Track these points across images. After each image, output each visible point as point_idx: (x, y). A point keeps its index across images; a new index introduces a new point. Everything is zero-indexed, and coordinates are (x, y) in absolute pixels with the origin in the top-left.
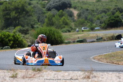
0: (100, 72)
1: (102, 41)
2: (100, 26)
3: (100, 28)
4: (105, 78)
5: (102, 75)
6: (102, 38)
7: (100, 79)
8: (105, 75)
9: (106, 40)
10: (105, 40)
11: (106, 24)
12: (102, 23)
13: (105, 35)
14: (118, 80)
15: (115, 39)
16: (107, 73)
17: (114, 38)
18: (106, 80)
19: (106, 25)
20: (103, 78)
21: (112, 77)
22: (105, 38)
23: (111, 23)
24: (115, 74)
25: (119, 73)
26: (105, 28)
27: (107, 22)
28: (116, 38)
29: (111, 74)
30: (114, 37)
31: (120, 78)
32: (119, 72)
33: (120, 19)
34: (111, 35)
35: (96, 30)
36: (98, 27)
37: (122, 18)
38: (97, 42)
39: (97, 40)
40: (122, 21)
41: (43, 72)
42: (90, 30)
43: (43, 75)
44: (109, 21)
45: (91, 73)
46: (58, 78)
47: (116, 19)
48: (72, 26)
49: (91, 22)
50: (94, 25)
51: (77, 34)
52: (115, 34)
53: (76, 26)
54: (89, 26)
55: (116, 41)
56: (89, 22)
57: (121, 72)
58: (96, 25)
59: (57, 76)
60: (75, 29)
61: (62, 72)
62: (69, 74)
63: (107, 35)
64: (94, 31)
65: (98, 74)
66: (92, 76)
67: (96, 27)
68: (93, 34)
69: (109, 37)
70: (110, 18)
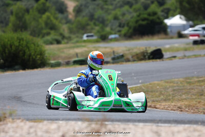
0: (120, 123)
1: (123, 61)
2: (120, 31)
3: (120, 36)
6: (122, 56)
8: (130, 128)
9: (131, 59)
10: (128, 60)
11: (130, 28)
12: (123, 27)
13: (129, 50)
15: (149, 59)
16: (133, 125)
17: (147, 57)
19: (131, 31)
21: (143, 133)
22: (130, 57)
23: (140, 26)
24: (150, 127)
25: (158, 126)
26: (129, 36)
27: (132, 24)
28: (151, 57)
29: (142, 128)
30: (147, 53)
31: (159, 136)
32: (158, 123)
33: (159, 18)
34: (142, 51)
35: (111, 40)
36: (115, 34)
37: (163, 16)
38: (113, 63)
39: (114, 59)
40: (162, 23)
41: (7, 124)
42: (100, 40)
43: (6, 129)
44: (137, 21)
45: (102, 125)
46: (36, 135)
47: (151, 18)
48: (64, 30)
49: (101, 25)
50: (108, 29)
51: (74, 47)
52: (149, 48)
53: (71, 31)
54: (98, 32)
55: (151, 61)
56: (97, 23)
57: (162, 123)
58: (112, 29)
59: (35, 131)
60: (69, 39)
61: (45, 122)
62: (59, 128)
63: (132, 49)
64: (107, 42)
65: (117, 126)
66: (103, 130)
67: (111, 34)
68: (106, 48)
69: (137, 54)
70: (138, 16)
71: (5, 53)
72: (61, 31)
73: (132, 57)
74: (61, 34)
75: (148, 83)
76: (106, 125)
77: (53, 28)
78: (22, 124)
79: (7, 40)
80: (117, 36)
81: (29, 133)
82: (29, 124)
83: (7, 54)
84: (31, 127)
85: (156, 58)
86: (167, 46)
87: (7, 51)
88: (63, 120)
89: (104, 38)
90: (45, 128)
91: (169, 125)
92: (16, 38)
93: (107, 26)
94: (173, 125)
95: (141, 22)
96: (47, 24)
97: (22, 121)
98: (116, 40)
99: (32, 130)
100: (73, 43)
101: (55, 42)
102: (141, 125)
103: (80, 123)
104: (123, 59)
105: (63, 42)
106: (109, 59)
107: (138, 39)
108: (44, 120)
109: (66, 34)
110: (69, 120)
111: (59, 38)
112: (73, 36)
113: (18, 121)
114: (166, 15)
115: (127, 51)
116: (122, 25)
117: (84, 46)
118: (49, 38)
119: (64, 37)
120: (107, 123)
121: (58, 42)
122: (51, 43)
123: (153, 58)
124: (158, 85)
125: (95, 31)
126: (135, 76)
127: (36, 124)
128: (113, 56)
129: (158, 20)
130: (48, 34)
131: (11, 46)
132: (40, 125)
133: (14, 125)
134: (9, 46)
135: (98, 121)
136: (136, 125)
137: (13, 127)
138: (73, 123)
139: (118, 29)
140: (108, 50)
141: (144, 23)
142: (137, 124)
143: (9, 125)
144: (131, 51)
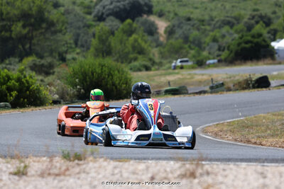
0: (219, 163)
1: (223, 91)
2: (218, 56)
4: (231, 177)
5: (224, 170)
6: (223, 84)
7: (220, 179)
8: (231, 169)
9: (232, 87)
10: (229, 90)
11: (231, 52)
12: (223, 50)
13: (230, 78)
14: (261, 181)
15: (254, 87)
16: (235, 165)
17: (251, 85)
18: (233, 180)
19: (232, 55)
20: (226, 176)
21: (246, 175)
22: (231, 85)
23: (243, 49)
24: (254, 168)
25: (263, 166)
26: (231, 61)
27: (234, 48)
28: (256, 85)
29: (245, 168)
30: (251, 81)
31: (265, 177)
32: (264, 162)
33: (264, 41)
34: (245, 78)
35: (209, 66)
36: (214, 59)
37: (270, 38)
38: (211, 93)
39: (212, 88)
40: (269, 46)
41: (88, 163)
42: (196, 66)
43: (87, 169)
44: (239, 44)
45: (197, 165)
46: (121, 176)
47: (256, 40)
48: (154, 55)
49: (197, 48)
50: (205, 53)
51: (165, 75)
52: (254, 75)
53: (162, 55)
54: (194, 56)
55: (256, 90)
56: (193, 46)
57: (268, 162)
58: (210, 53)
59: (121, 172)
60: (160, 64)
61: (132, 162)
62: (147, 168)
63: (235, 77)
64: (204, 68)
65: (215, 166)
66: (199, 171)
67: (209, 59)
68: (203, 75)
69: (239, 83)
70: (241, 38)
71: (86, 82)
72: (151, 56)
73: (234, 86)
74: (150, 59)
75: (253, 116)
76: (203, 165)
77: (141, 52)
78: (105, 163)
79: (88, 67)
80: (216, 61)
81: (113, 175)
82: (113, 163)
83: (88, 83)
84: (115, 168)
85: (262, 88)
86: (275, 73)
87: (88, 80)
88: (152, 159)
89: (201, 64)
90: (131, 168)
91: (277, 164)
92: (97, 63)
93: (204, 49)
94: (281, 164)
95: (243, 45)
96: (134, 47)
97: (105, 160)
98: (214, 65)
99: (116, 171)
100: (164, 70)
101: (144, 69)
102: (244, 164)
103: (172, 162)
104: (223, 88)
105: (153, 69)
106: (207, 88)
107: (240, 64)
108: (131, 159)
109: (157, 59)
110: (159, 159)
111: (149, 64)
112: (164, 61)
113: (101, 160)
114: (272, 37)
115: (227, 78)
116: (222, 48)
117: (178, 73)
118: (136, 64)
119: (154, 63)
120: (203, 163)
121: (147, 69)
122: (139, 70)
123: (258, 87)
124: (264, 118)
125: (190, 55)
126: (236, 108)
127: (121, 164)
128: (211, 85)
129: (263, 43)
130: (136, 59)
131: (93, 74)
132: (126, 165)
133: (97, 165)
134: (90, 74)
135: (194, 160)
136: (238, 165)
137: (95, 168)
138: (164, 162)
139: (217, 53)
140: (205, 77)
141: (247, 46)
142: (239, 163)
143: (91, 164)
144: (232, 79)
